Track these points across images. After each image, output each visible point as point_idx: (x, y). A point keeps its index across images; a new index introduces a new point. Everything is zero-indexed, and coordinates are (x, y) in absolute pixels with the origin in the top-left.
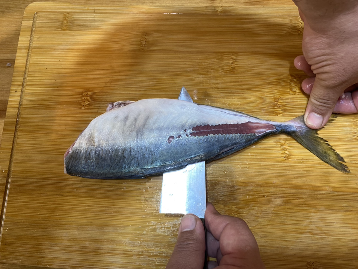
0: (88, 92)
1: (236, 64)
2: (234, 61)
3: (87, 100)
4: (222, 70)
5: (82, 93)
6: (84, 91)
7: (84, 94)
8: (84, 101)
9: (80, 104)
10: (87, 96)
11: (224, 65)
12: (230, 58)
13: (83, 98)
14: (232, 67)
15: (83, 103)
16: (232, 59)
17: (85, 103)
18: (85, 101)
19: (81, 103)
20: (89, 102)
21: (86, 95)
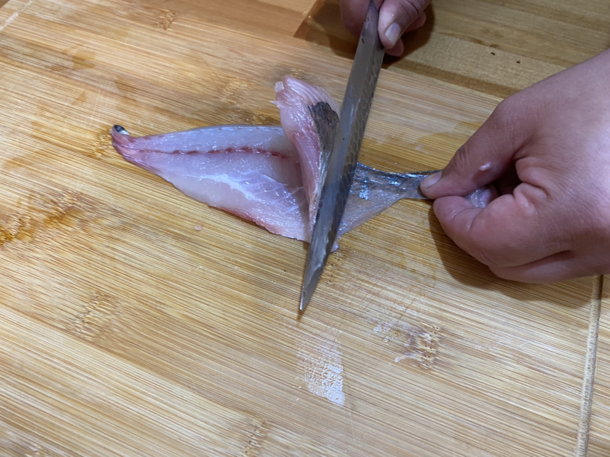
0: (420, 360)
1: (84, 307)
2: (81, 316)
3: (425, 343)
4: (117, 304)
5: (435, 364)
6: (431, 367)
7: (431, 359)
8: (433, 344)
9: (442, 340)
10: (422, 350)
11: (108, 314)
12: (86, 325)
13: (433, 349)
14: (94, 305)
15: (436, 339)
16: (83, 321)
17: (430, 338)
18: (429, 342)
19: (440, 342)
20: (422, 336)
21: (425, 356)
